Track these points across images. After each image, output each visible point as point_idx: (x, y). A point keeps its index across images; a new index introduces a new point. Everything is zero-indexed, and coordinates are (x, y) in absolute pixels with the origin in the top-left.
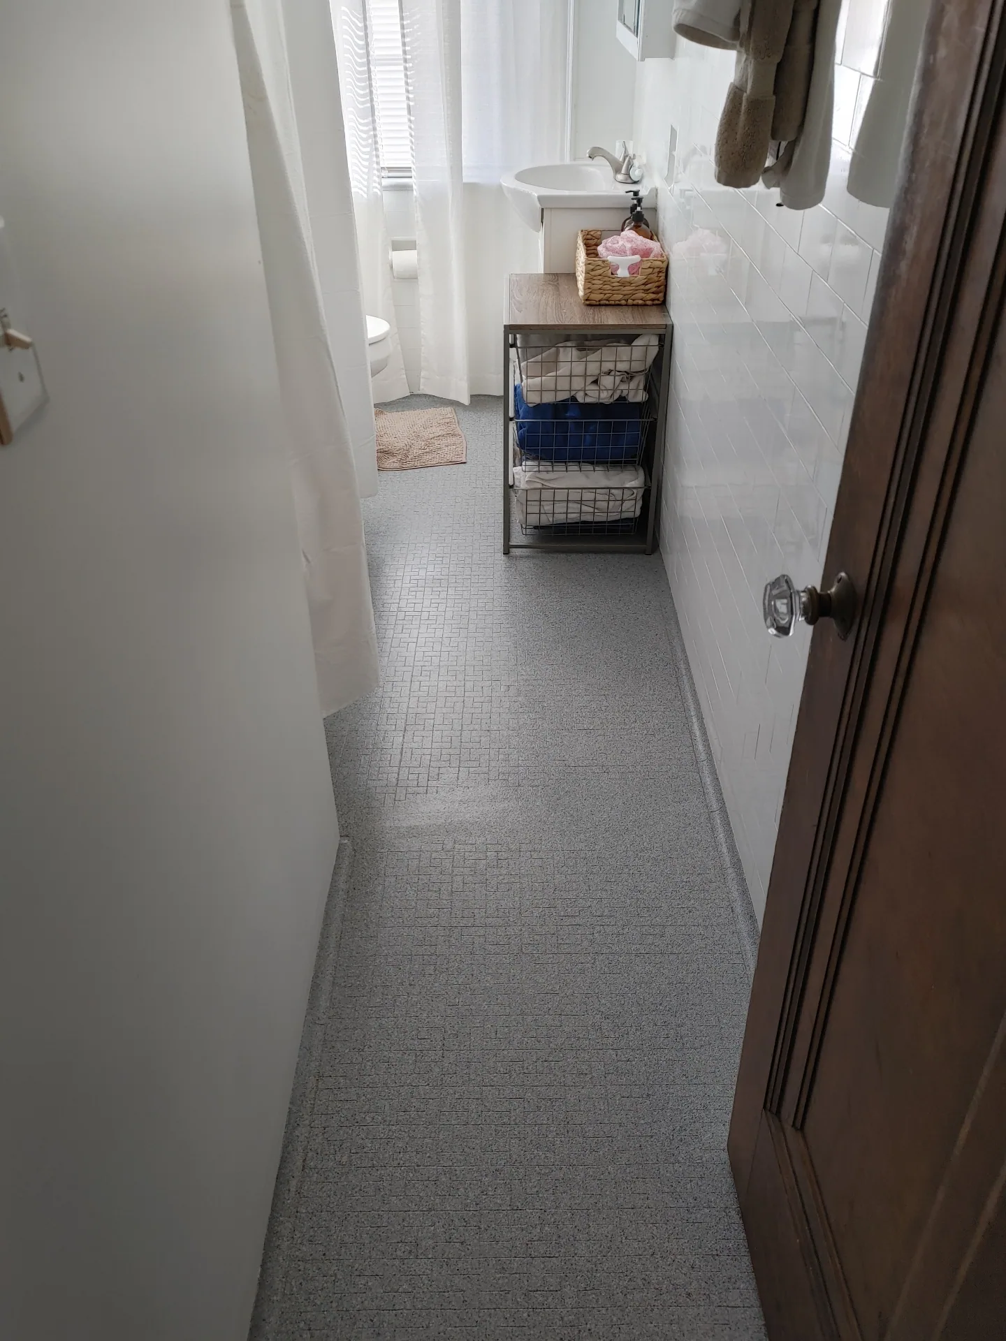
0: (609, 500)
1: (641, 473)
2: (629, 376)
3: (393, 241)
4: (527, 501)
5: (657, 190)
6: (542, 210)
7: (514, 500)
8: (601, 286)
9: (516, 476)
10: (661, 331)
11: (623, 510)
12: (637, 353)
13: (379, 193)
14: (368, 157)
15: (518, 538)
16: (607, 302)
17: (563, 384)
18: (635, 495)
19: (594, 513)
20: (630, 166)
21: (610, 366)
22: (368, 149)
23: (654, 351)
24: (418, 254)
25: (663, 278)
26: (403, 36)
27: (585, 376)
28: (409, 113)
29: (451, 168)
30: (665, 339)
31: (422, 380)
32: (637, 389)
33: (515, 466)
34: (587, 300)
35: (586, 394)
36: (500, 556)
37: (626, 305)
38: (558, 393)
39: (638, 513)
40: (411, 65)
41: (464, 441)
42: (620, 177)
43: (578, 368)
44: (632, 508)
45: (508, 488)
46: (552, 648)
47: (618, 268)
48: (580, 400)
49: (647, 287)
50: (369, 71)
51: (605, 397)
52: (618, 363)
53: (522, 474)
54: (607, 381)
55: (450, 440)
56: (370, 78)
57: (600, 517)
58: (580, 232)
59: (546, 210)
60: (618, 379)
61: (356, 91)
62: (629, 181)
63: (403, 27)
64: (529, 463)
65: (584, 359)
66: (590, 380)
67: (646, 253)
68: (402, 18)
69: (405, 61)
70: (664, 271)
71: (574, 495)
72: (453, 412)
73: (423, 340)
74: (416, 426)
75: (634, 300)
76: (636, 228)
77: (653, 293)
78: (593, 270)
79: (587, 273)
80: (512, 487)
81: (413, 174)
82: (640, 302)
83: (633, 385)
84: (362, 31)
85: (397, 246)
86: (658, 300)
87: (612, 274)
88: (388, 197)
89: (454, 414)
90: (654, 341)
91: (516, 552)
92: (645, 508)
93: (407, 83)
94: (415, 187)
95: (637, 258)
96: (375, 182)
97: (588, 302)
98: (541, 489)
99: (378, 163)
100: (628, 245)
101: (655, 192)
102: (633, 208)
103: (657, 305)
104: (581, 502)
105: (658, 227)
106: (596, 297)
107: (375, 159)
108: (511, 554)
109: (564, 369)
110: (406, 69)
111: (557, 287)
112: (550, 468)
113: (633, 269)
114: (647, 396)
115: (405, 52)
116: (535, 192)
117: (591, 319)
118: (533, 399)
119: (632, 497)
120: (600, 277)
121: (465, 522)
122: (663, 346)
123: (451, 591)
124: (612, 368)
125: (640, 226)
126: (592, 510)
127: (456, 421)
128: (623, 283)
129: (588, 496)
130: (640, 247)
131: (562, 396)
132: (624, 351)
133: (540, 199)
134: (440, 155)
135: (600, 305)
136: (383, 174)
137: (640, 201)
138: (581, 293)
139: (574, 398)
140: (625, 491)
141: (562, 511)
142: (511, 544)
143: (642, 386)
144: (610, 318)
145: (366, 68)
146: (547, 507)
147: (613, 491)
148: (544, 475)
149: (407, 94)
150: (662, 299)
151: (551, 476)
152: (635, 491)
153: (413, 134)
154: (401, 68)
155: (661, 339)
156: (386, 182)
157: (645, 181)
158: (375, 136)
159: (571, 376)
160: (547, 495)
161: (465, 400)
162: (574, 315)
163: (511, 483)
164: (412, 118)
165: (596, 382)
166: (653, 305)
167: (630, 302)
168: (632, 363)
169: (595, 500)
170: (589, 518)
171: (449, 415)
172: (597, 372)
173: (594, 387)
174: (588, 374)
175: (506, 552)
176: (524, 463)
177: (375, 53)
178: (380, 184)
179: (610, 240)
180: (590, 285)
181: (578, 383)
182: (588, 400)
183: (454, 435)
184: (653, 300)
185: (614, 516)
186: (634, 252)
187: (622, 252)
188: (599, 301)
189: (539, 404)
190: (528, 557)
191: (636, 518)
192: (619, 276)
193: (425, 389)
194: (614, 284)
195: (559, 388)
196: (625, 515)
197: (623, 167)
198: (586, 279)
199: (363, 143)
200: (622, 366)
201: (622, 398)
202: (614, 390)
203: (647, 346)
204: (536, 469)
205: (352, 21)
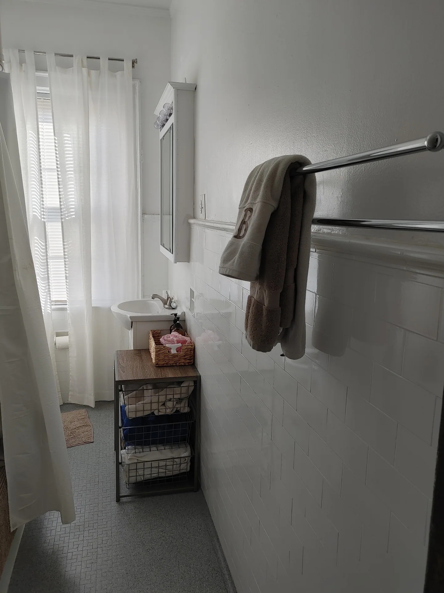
0: (173, 465)
1: (189, 448)
2: (180, 400)
3: (56, 333)
4: (129, 470)
5: (185, 313)
6: (132, 322)
7: (121, 469)
8: (163, 358)
9: (122, 456)
10: (195, 379)
11: (181, 469)
12: (184, 390)
13: (50, 312)
14: (45, 297)
15: (124, 491)
16: (167, 365)
17: (148, 407)
18: (187, 460)
19: (166, 472)
20: (171, 302)
21: (171, 397)
22: (45, 294)
23: (192, 389)
24: (69, 338)
25: (192, 353)
26: (64, 248)
27: (158, 402)
28: (66, 279)
29: (86, 300)
30: (197, 382)
31: (70, 397)
32: (185, 407)
33: (121, 449)
34: (157, 364)
35: (159, 411)
36: (114, 503)
37: (176, 366)
38: (145, 412)
39: (188, 469)
40: (67, 260)
41: (92, 429)
42: (166, 306)
43: (155, 399)
44: (185, 467)
45: (119, 464)
46: (149, 570)
47: (171, 349)
48: (156, 413)
49: (186, 357)
50: (47, 262)
51: (169, 411)
52: (175, 395)
53: (126, 454)
54: (169, 404)
55: (86, 429)
56: (47, 265)
57: (169, 474)
58: (150, 331)
59: (133, 323)
60: (175, 403)
61: (40, 270)
62: (171, 308)
63: (64, 245)
64: (129, 447)
65: (158, 394)
66: (161, 404)
67: (184, 342)
68: (64, 242)
69: (65, 258)
70: (193, 350)
71: (155, 464)
72: (86, 411)
73: (70, 377)
74: (66, 422)
75: (179, 363)
76: (177, 330)
77: (188, 360)
78: (159, 351)
79: (156, 352)
80: (121, 463)
81: (67, 303)
82: (183, 364)
83: (182, 405)
84: (44, 247)
85: (58, 335)
86: (191, 363)
87: (169, 352)
88: (55, 314)
89: (87, 413)
90: (192, 384)
91: (124, 499)
92: (192, 466)
93: (65, 267)
94: (68, 309)
95: (180, 345)
96: (48, 307)
97: (157, 365)
98: (136, 463)
99: (50, 299)
100: (175, 339)
101: (184, 314)
102: (175, 321)
103: (190, 365)
104: (158, 467)
105: (186, 328)
106: (161, 363)
107: (48, 298)
108: (121, 501)
109: (147, 400)
110: (65, 261)
111: (141, 357)
112: (141, 450)
113: (178, 350)
114: (190, 410)
115: (65, 255)
116: (129, 314)
117: (160, 375)
118: (132, 415)
119: (185, 462)
120: (163, 354)
121: (94, 481)
122: (196, 386)
123: (86, 533)
124: (172, 398)
125: (179, 329)
126: (164, 471)
127: (88, 417)
128: (174, 356)
129: (162, 463)
130: (181, 340)
131: (147, 413)
132: (177, 390)
133: (130, 317)
134: (81, 295)
135: (163, 366)
136: (52, 304)
137: (178, 318)
138: (154, 361)
139: (153, 413)
140: (182, 459)
141: (149, 473)
142: (121, 495)
143: (187, 405)
144: (170, 374)
145: (46, 261)
146: (140, 472)
147: (175, 460)
148: (138, 455)
149: (65, 271)
150: (192, 362)
151: (142, 454)
152: (187, 458)
153: (68, 287)
154: (63, 260)
155: (195, 382)
156: (53, 307)
157: (178, 308)
158: (49, 288)
159: (151, 403)
160: (140, 466)
161: (92, 405)
162: (151, 374)
163: (120, 461)
164: (68, 281)
165: (164, 404)
166: (189, 365)
167: (178, 364)
168: (182, 394)
169: (166, 466)
170: (163, 475)
171: (84, 414)
172: (164, 400)
173: (163, 407)
174: (160, 401)
175: (118, 500)
176: (127, 448)
177: (50, 254)
178: (51, 308)
179: (166, 336)
180: (158, 357)
181: (155, 406)
182: (160, 414)
183: (87, 426)
184: (188, 363)
185: (177, 472)
186: (178, 342)
187: (172, 342)
188: (163, 364)
189: (134, 418)
190: (130, 502)
191: (187, 472)
192: (172, 353)
193: (71, 400)
194: (169, 357)
195: (145, 409)
196: (182, 471)
197: (168, 302)
198: (156, 355)
199: (43, 291)
200: (177, 396)
201: (177, 411)
202: (173, 408)
203: (188, 386)
204: (133, 451)
205: (40, 242)
